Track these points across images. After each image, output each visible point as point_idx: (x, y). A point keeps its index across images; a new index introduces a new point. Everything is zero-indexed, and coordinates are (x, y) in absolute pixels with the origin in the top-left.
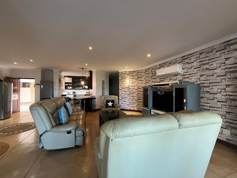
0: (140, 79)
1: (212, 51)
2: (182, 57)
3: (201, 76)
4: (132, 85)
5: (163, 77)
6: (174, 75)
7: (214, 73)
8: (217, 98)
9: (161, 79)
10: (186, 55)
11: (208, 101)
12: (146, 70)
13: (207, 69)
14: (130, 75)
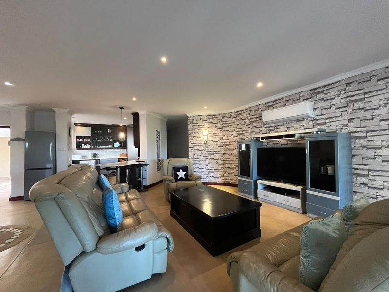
0: (227, 128)
1: (370, 80)
2: (312, 90)
3: (350, 120)
4: (212, 138)
5: (273, 125)
6: (295, 120)
7: (374, 114)
8: (381, 156)
9: (269, 127)
10: (318, 87)
11: (365, 162)
12: (238, 113)
13: (362, 109)
14: (208, 121)
